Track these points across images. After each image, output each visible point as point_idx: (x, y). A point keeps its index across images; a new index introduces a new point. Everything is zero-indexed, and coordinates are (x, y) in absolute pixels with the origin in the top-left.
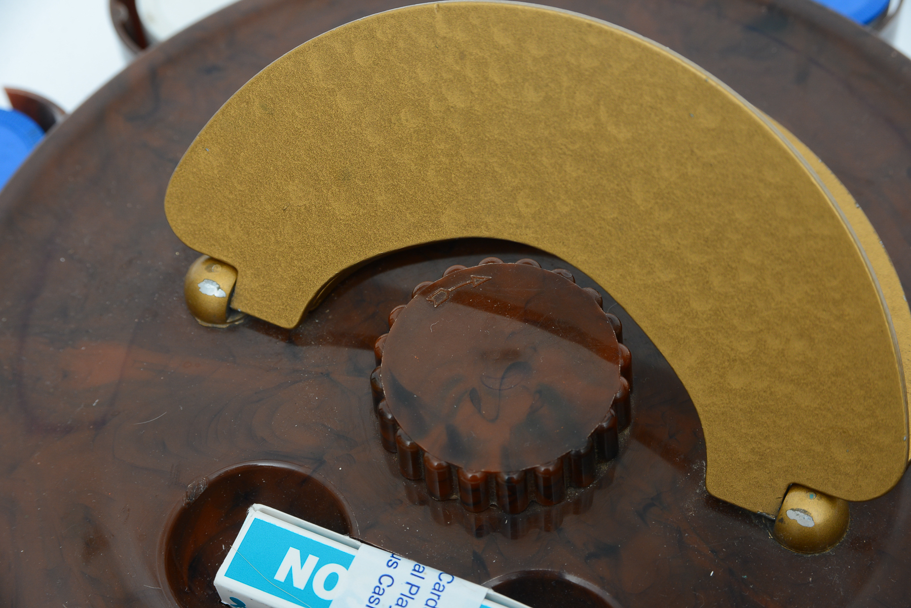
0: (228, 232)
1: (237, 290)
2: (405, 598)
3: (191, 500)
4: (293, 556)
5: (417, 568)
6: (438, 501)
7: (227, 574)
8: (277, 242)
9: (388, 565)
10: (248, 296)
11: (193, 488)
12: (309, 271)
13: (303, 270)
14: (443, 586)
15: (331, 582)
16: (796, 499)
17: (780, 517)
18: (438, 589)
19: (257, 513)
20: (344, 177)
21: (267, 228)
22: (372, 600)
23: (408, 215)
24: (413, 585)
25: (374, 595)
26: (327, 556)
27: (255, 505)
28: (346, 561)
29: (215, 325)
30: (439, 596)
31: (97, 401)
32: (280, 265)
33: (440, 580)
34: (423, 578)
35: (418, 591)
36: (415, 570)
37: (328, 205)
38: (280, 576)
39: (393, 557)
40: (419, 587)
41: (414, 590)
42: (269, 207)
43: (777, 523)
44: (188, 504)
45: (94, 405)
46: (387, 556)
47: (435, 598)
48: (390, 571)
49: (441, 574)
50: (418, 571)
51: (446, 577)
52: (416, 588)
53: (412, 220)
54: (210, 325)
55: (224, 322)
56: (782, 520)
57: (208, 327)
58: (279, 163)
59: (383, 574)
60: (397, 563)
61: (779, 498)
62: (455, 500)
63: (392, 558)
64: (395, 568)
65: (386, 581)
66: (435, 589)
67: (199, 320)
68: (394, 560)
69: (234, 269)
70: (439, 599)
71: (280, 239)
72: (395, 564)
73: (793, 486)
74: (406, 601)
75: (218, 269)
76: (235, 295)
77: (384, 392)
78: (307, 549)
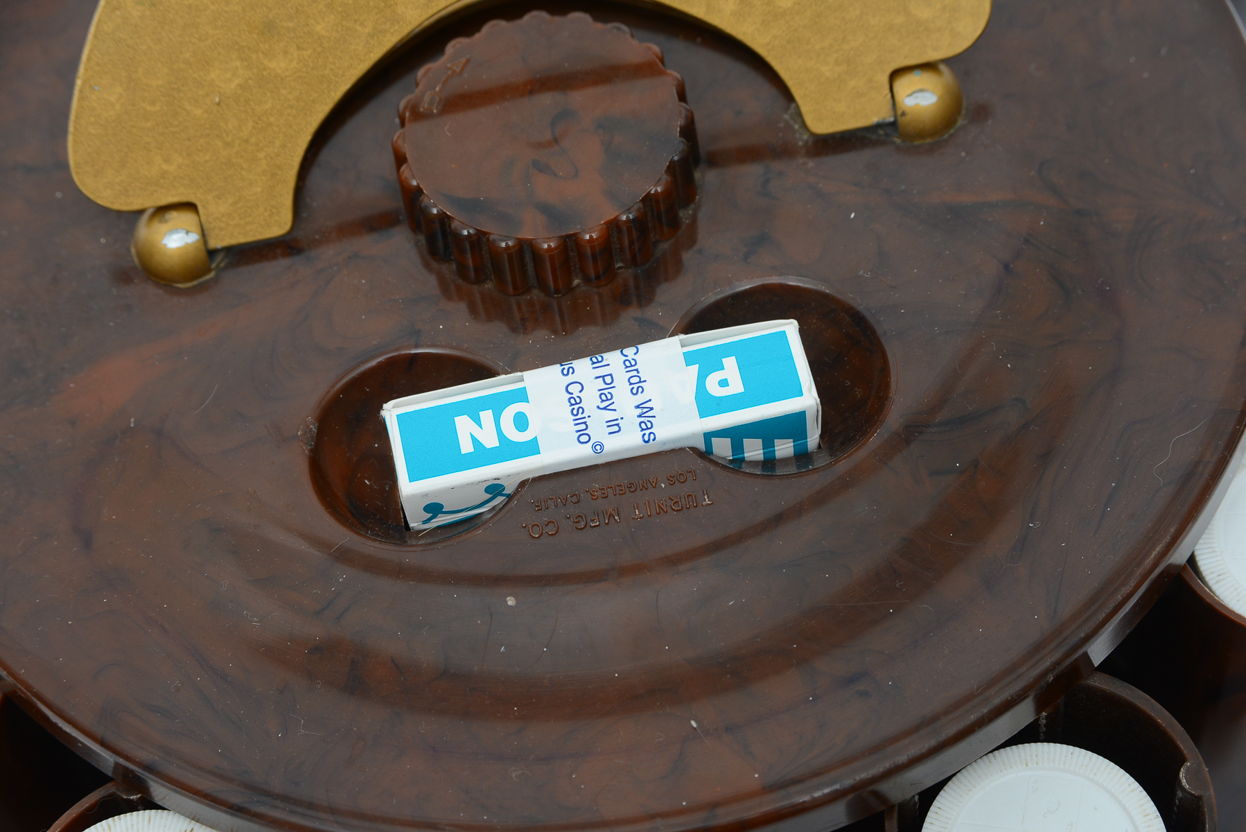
0: (165, 167)
1: (205, 226)
2: (605, 392)
3: (311, 445)
4: (464, 425)
5: (594, 360)
6: (563, 295)
7: (412, 479)
8: (227, 145)
9: (564, 375)
10: (222, 225)
11: (305, 434)
12: (278, 155)
13: (271, 158)
14: (633, 359)
15: (521, 422)
16: (904, 86)
17: (899, 112)
18: (630, 365)
19: (392, 412)
20: (269, 29)
21: (208, 135)
22: (575, 412)
23: (359, 28)
24: (603, 377)
25: (573, 407)
26: (497, 404)
27: (385, 406)
28: (521, 396)
29: (201, 280)
30: (637, 370)
31: (132, 420)
32: (242, 168)
33: (626, 356)
34: (609, 365)
35: (612, 378)
36: (594, 363)
37: (265, 69)
38: (466, 447)
39: (562, 365)
40: (611, 375)
41: (608, 379)
42: (198, 112)
43: (901, 120)
44: (311, 451)
45: (132, 425)
46: (557, 368)
47: (635, 373)
48: (571, 378)
49: (622, 351)
50: (598, 362)
51: (630, 351)
52: (610, 377)
53: (367, 31)
54: (195, 283)
55: (209, 270)
56: (903, 114)
57: (194, 287)
58: (187, 55)
59: (568, 383)
60: (572, 368)
61: (886, 95)
62: (578, 285)
63: (563, 367)
64: (573, 373)
65: (575, 389)
66: (627, 367)
67: (180, 285)
68: (566, 367)
69: (190, 206)
70: (638, 372)
71: (229, 139)
72: (571, 370)
73: (895, 74)
74: (609, 393)
75: (174, 215)
76: (206, 232)
77: (448, 213)
78: (472, 410)
